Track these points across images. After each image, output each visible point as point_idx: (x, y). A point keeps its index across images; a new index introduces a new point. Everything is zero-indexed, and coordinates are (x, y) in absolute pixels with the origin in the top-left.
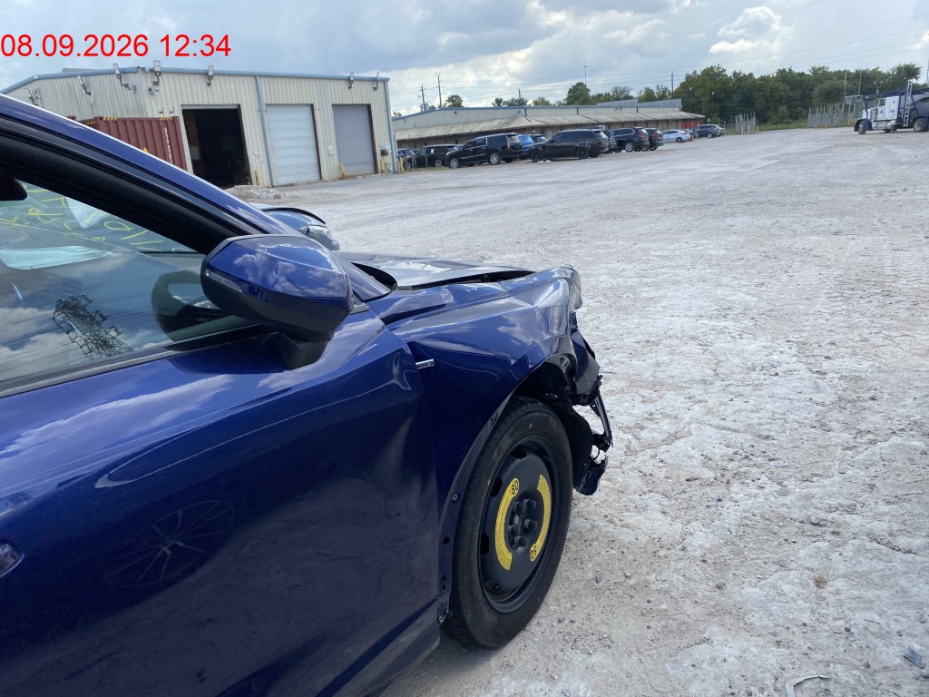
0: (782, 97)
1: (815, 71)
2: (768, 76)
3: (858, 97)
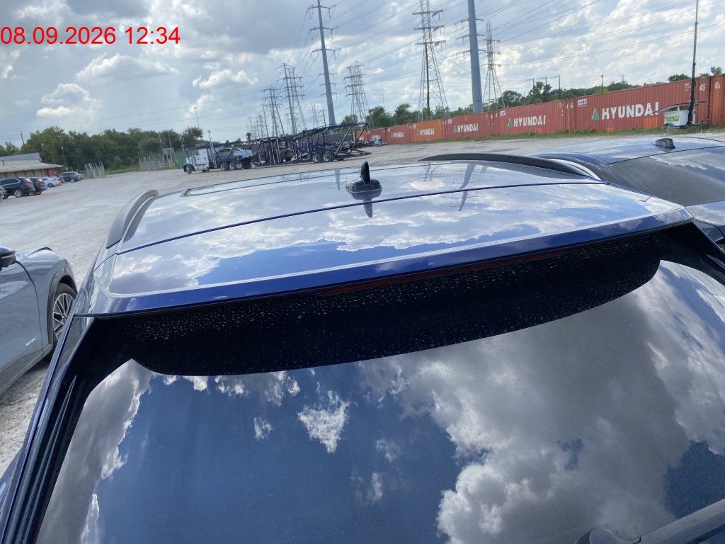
0: (114, 151)
1: (132, 132)
2: (99, 136)
3: (172, 149)
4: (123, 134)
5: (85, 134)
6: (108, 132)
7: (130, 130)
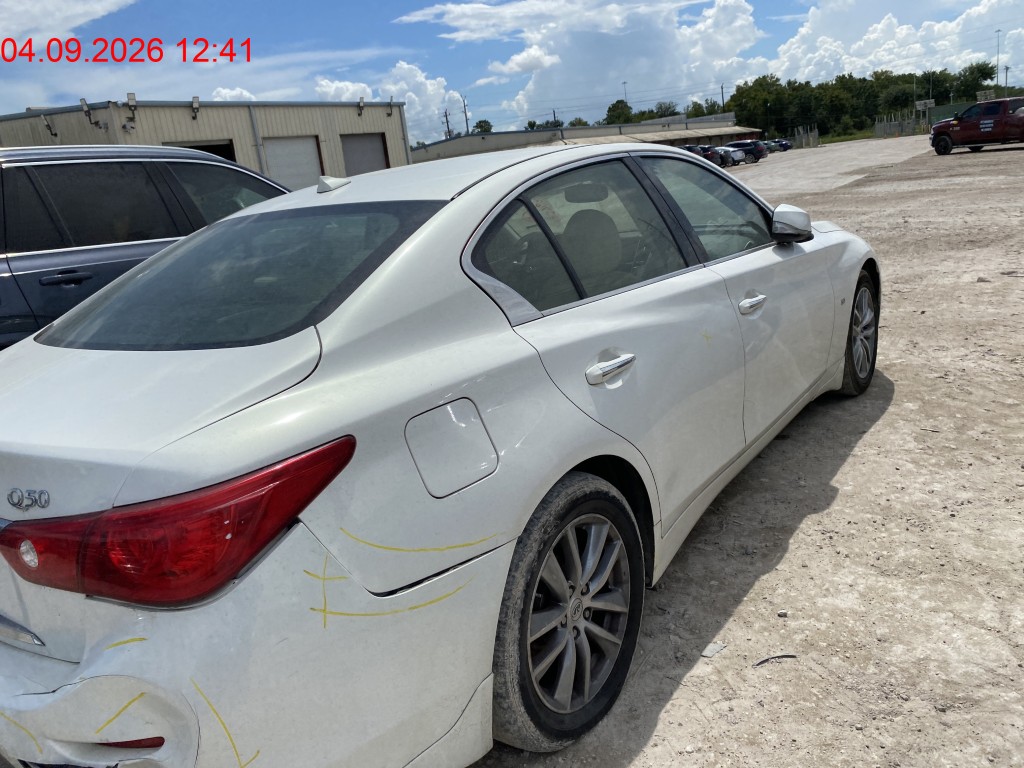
0: (843, 106)
1: (877, 76)
2: (827, 84)
3: (931, 102)
4: (864, 79)
5: (808, 83)
6: (841, 80)
7: (875, 73)
